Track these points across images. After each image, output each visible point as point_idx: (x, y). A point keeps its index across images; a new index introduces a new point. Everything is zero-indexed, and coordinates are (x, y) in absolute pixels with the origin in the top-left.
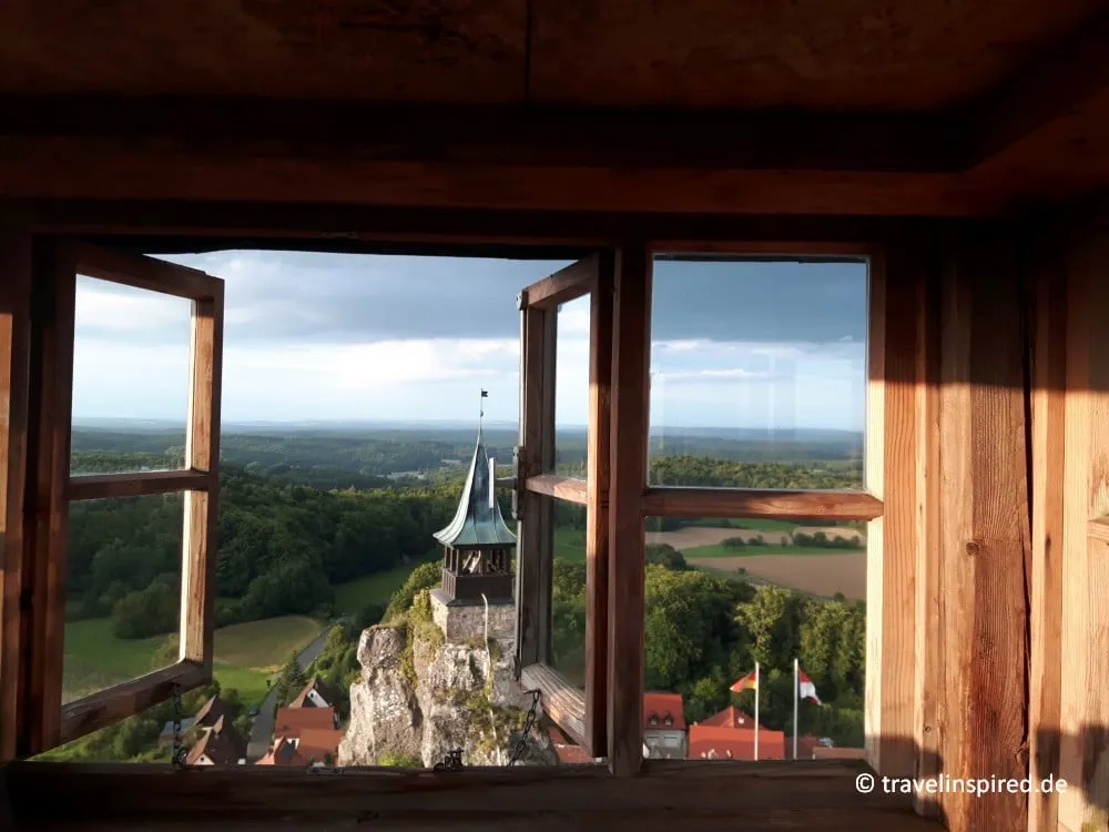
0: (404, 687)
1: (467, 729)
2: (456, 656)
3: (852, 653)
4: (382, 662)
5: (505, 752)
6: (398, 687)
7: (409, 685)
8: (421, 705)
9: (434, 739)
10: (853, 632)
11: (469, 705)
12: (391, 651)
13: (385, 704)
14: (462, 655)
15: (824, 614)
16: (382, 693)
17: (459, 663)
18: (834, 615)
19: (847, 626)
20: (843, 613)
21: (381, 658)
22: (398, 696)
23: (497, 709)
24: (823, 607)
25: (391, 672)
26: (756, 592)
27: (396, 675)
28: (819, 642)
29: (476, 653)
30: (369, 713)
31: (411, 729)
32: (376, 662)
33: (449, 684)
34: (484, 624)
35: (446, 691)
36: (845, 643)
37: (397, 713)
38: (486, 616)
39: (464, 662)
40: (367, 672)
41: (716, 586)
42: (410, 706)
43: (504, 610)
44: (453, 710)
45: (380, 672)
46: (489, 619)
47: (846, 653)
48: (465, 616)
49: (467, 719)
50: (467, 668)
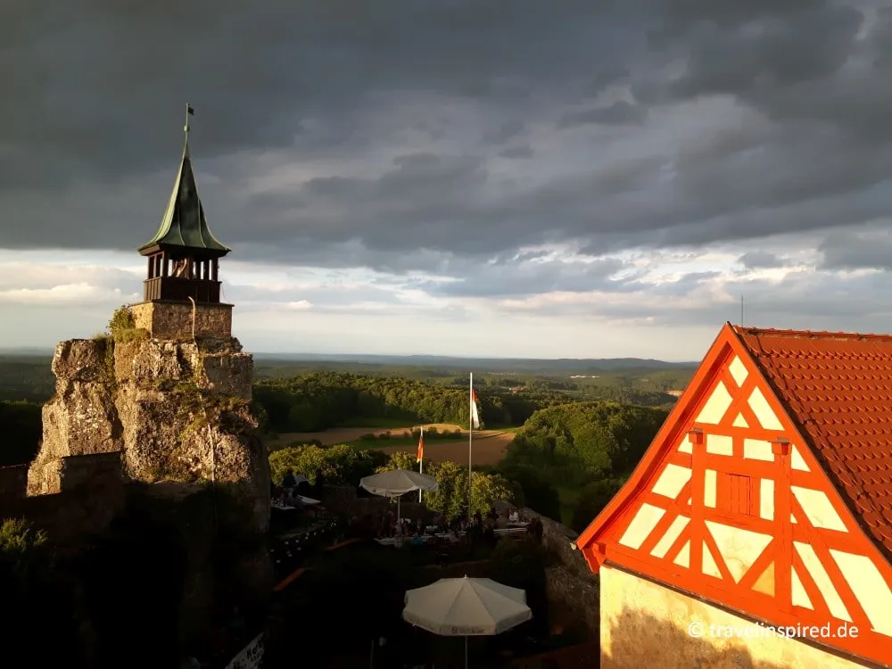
0: (101, 399)
1: (175, 411)
2: (163, 348)
3: (462, 500)
4: (79, 373)
5: (215, 428)
6: (96, 399)
7: (108, 400)
8: (122, 417)
9: (140, 419)
10: (462, 484)
11: (176, 391)
12: (89, 362)
13: (82, 417)
14: (169, 346)
15: (441, 471)
16: (79, 407)
17: (165, 354)
18: (448, 472)
19: (458, 480)
20: (455, 470)
21: (78, 369)
22: (96, 409)
23: (205, 393)
24: (441, 467)
25: (89, 385)
26: (390, 459)
27: (94, 389)
28: (437, 494)
29: (184, 346)
30: (64, 426)
31: (110, 441)
32: (73, 373)
33: (155, 374)
34: (191, 323)
35: (151, 381)
36: (457, 492)
37: (95, 426)
38: (193, 316)
39: (171, 353)
40: (62, 386)
41: (359, 455)
42: (109, 418)
43: (212, 312)
44: (161, 394)
45: (76, 386)
46: (196, 319)
47: (457, 501)
48: (171, 314)
49: (176, 401)
50: (175, 359)
